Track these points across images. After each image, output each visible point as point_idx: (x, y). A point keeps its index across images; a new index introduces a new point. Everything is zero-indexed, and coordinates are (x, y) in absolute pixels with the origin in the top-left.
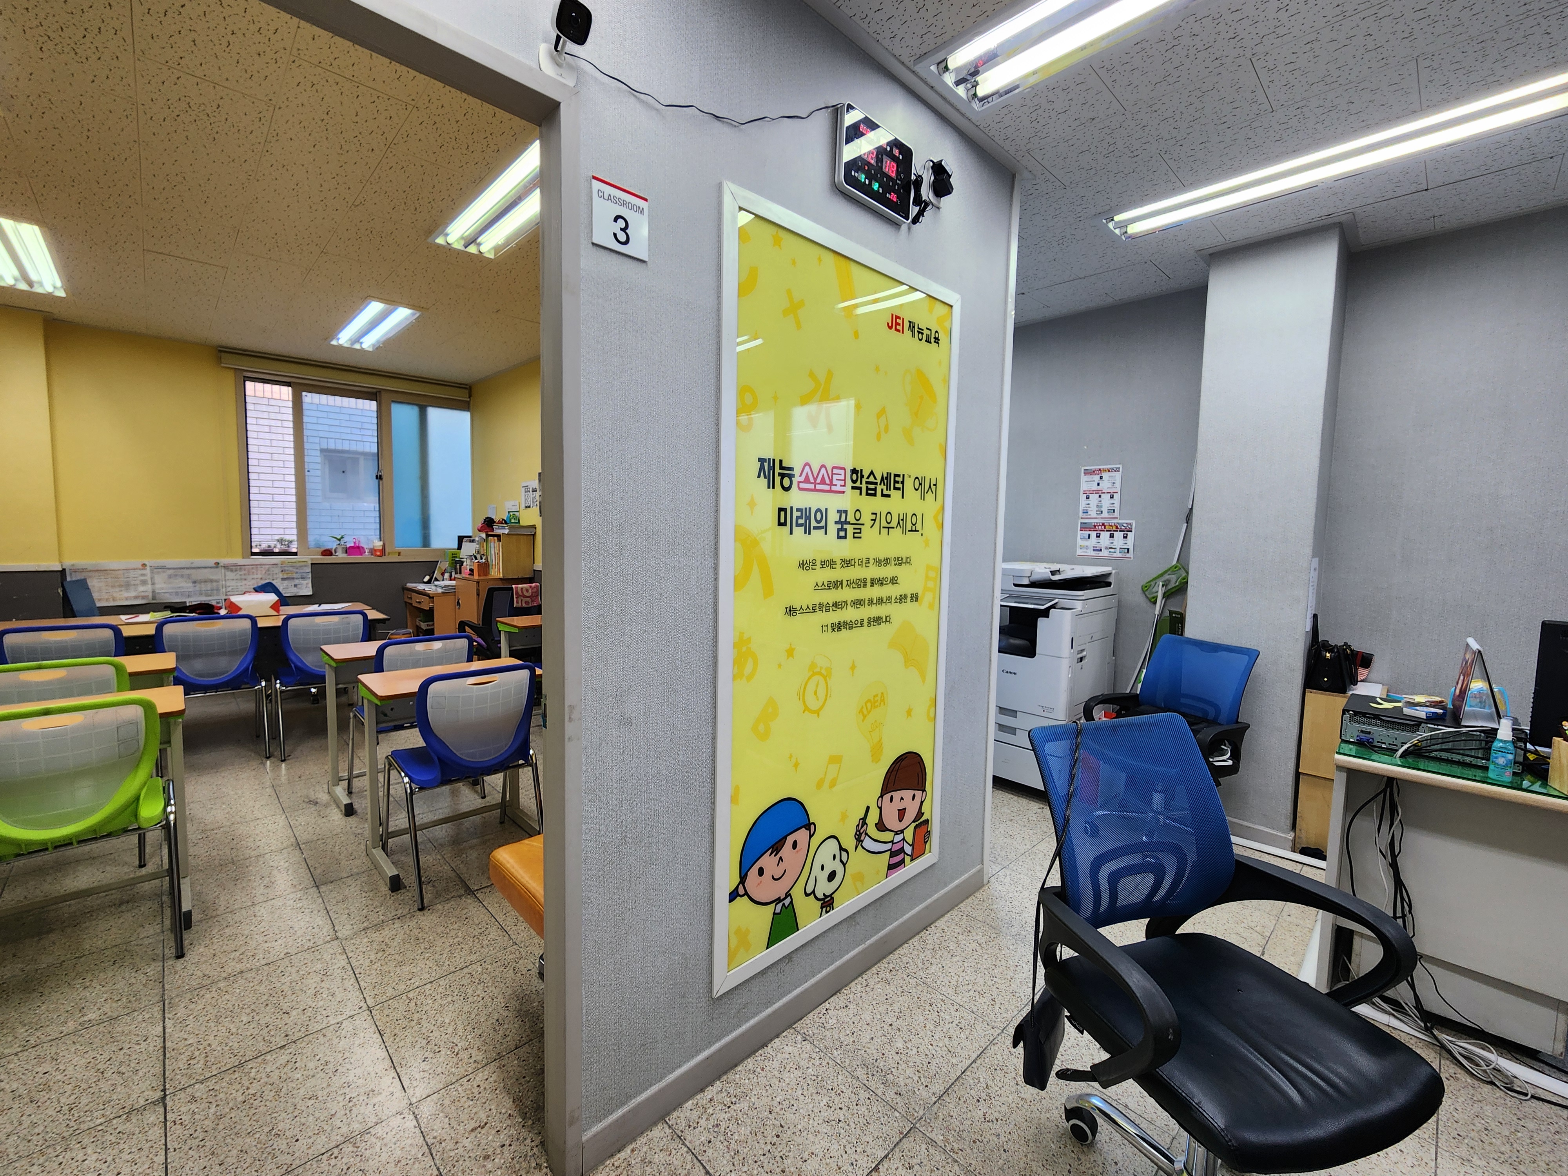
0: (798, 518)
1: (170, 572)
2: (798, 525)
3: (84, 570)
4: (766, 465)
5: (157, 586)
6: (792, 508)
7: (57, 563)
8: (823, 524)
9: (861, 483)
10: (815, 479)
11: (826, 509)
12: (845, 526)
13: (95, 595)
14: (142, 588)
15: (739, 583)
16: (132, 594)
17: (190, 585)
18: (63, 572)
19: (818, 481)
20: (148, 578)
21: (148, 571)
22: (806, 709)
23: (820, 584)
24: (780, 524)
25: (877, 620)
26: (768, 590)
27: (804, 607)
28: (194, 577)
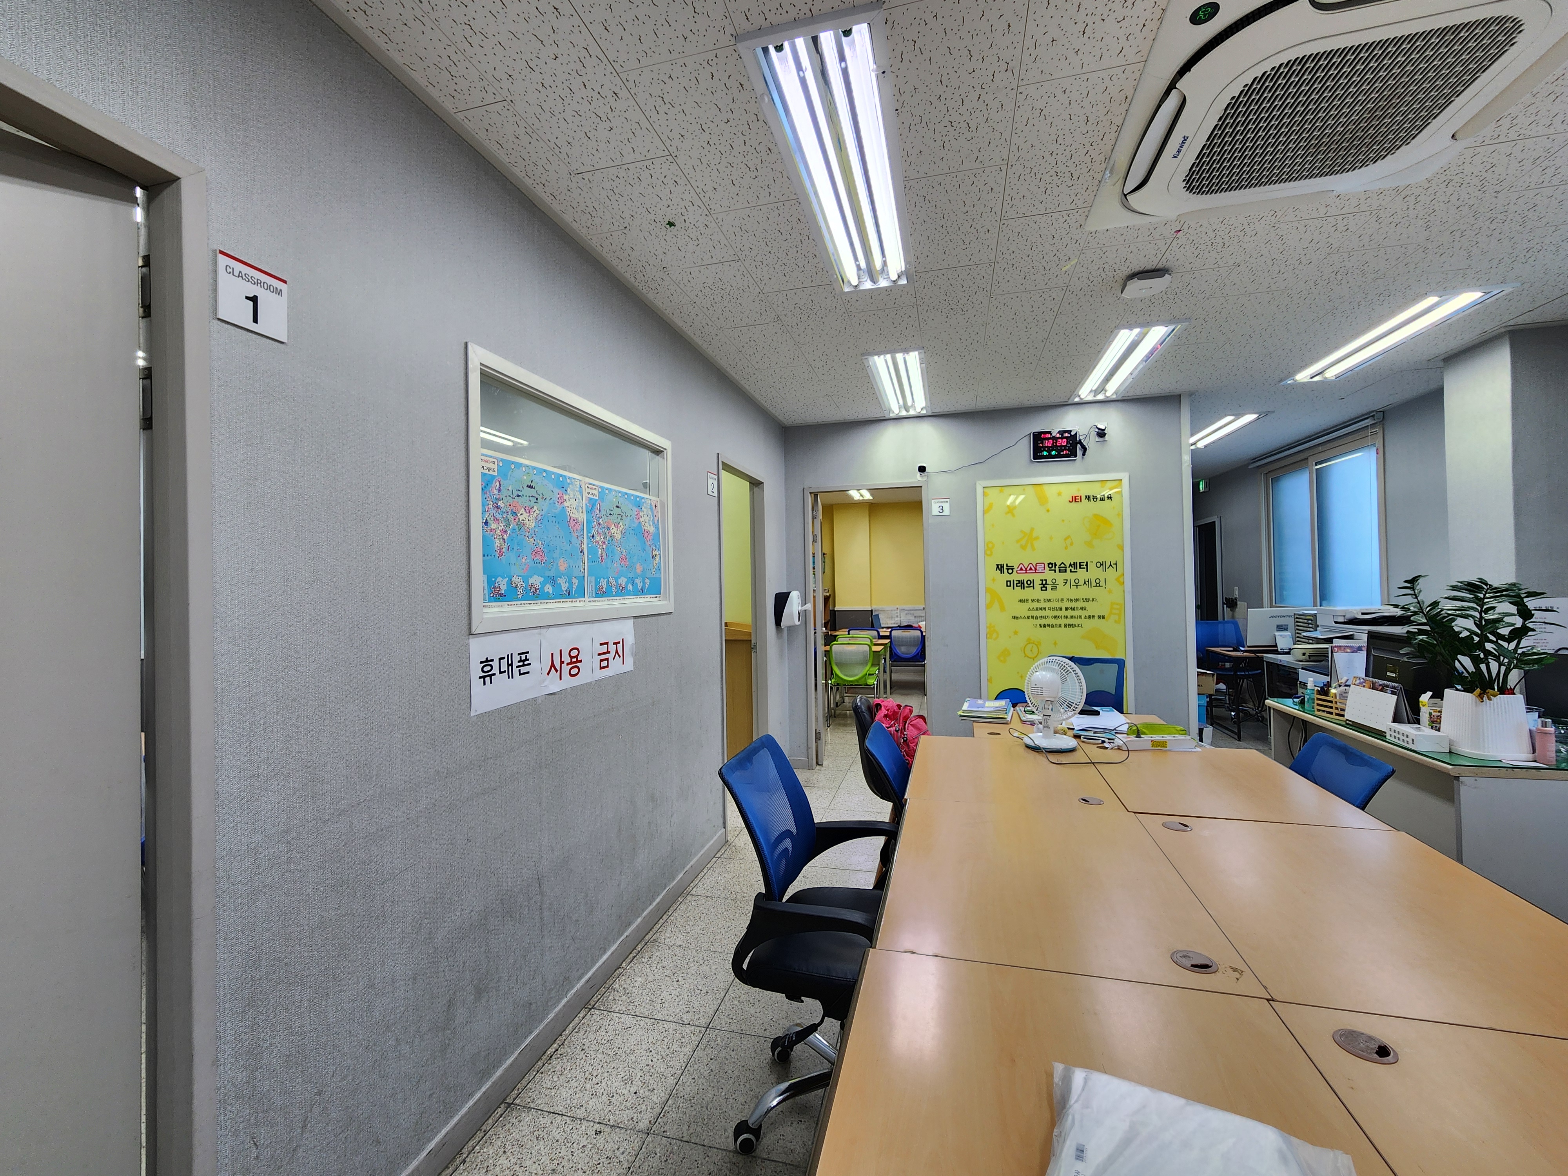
0: (1017, 584)
1: (906, 612)
2: (1017, 586)
3: (878, 610)
4: (1000, 566)
5: (902, 618)
6: (1013, 581)
7: (870, 607)
8: (1032, 585)
9: (1055, 568)
10: (1026, 569)
11: (1033, 580)
12: (1046, 586)
13: (881, 622)
14: (896, 619)
15: (987, 607)
16: (893, 622)
17: (914, 618)
18: (872, 611)
19: (1028, 569)
20: (899, 614)
21: (898, 611)
22: (1026, 656)
23: (1031, 608)
24: (1007, 586)
25: (1073, 626)
26: (1002, 608)
27: (1023, 617)
28: (915, 615)
